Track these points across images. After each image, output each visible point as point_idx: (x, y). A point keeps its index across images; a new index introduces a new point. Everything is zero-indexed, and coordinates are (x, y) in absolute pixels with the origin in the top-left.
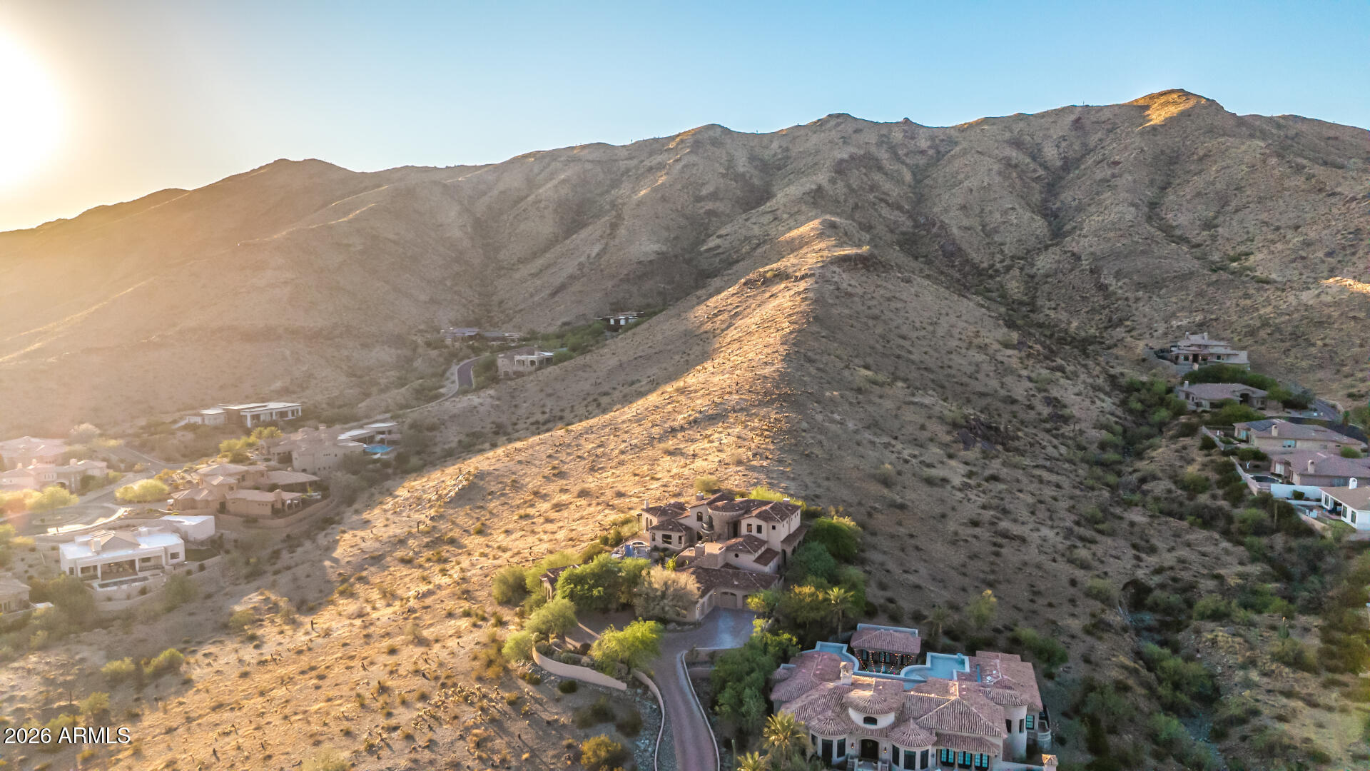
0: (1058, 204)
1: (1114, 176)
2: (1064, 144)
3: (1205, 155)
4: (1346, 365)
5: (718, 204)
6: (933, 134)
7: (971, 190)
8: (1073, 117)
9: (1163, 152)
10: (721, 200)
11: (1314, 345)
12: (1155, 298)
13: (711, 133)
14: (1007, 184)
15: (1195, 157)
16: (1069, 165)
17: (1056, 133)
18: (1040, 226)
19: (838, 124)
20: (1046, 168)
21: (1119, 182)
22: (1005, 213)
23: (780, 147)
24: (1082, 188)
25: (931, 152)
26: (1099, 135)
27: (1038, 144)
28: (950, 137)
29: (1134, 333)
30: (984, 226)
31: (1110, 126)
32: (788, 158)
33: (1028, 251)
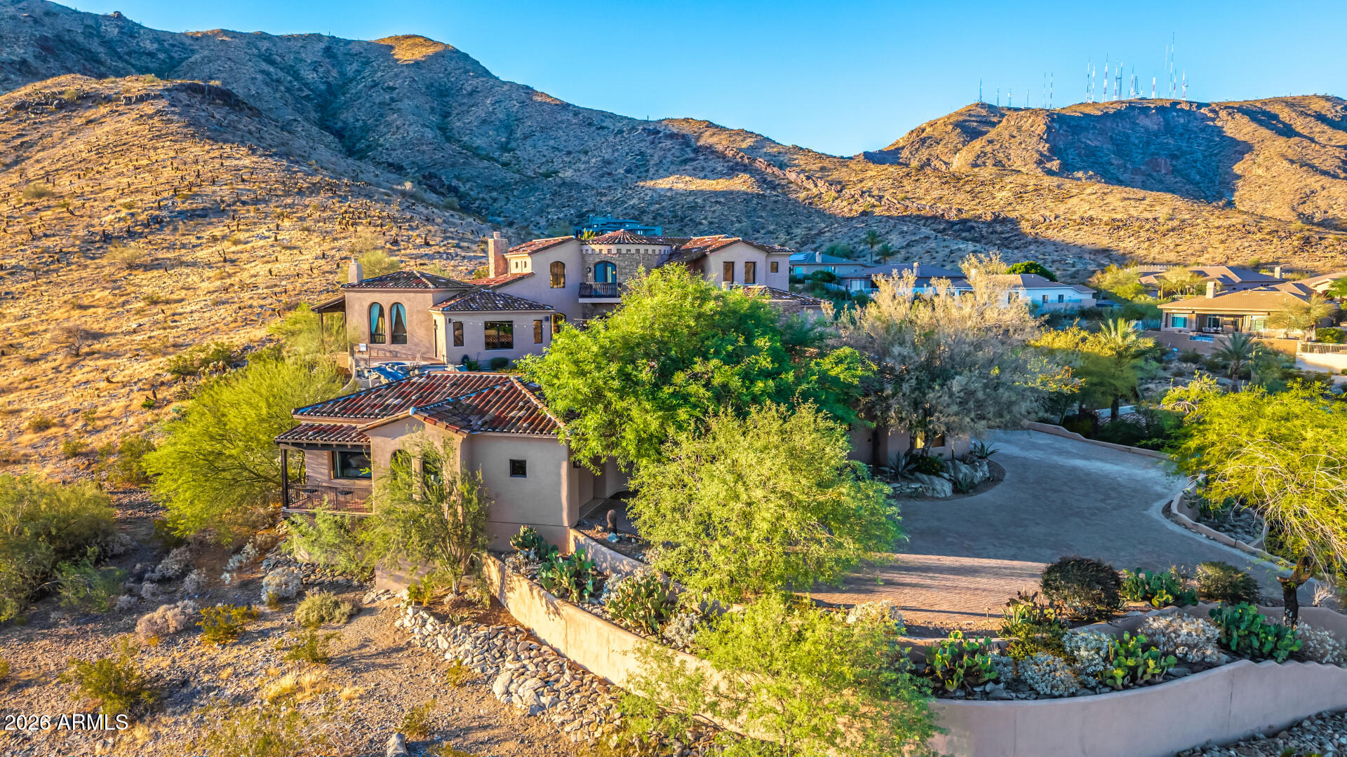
1: (393, 100)
3: (473, 91)
8: (322, 45)
9: (432, 85)
15: (464, 92)
16: (334, 90)
17: (309, 58)
24: (362, 110)
26: (355, 66)
28: (183, 44)
31: (363, 60)
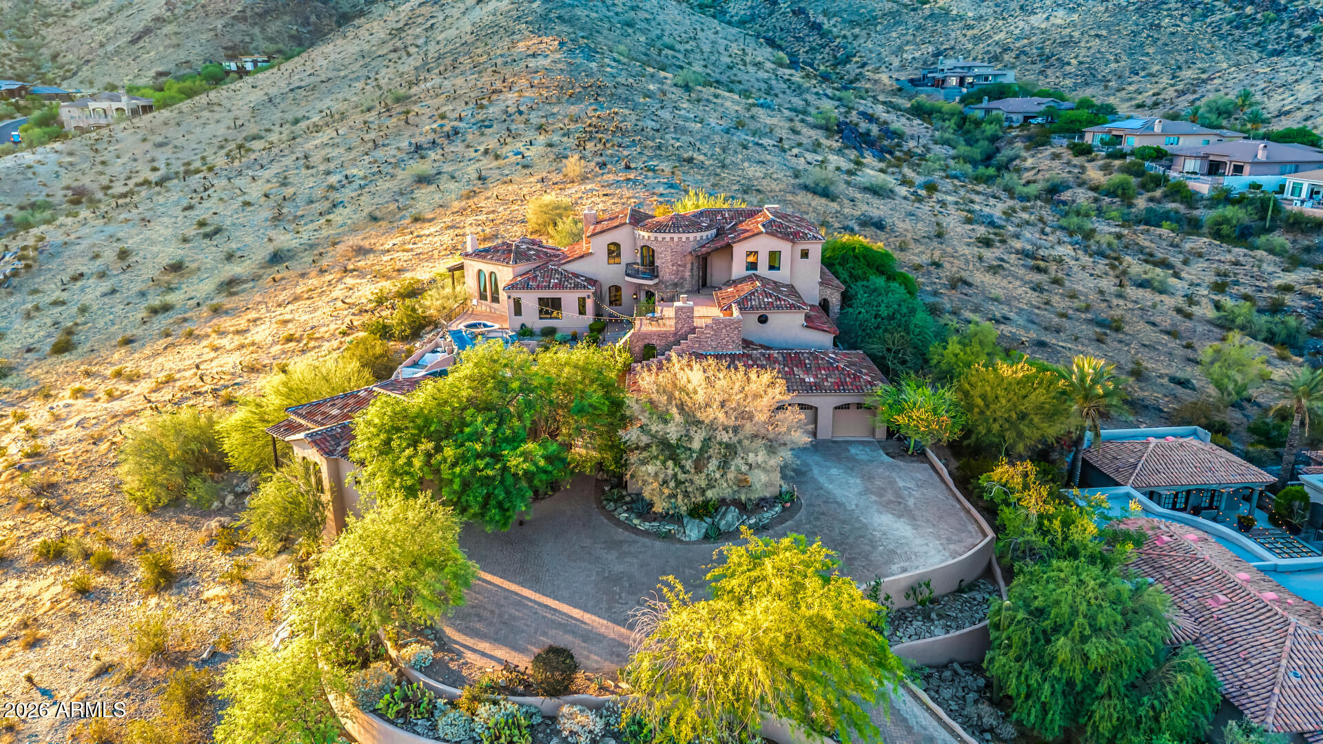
11: (1069, 64)
12: (873, 35)
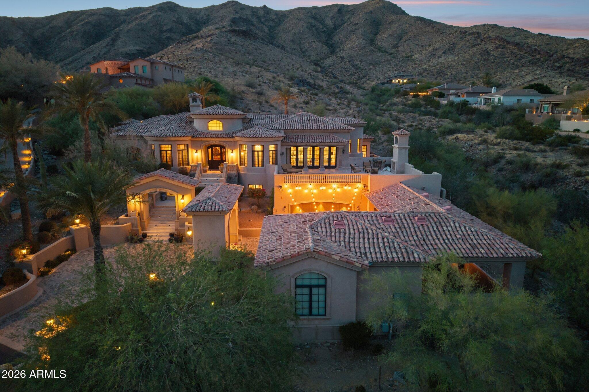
0: (333, 41)
1: (356, 29)
2: (334, 19)
3: (391, 22)
4: (461, 80)
5: (172, 34)
6: (277, 13)
7: (295, 34)
8: (337, 8)
9: (374, 21)
10: (175, 33)
12: (377, 68)
13: (169, 5)
14: (310, 32)
15: (388, 22)
16: (336, 27)
17: (330, 15)
18: (326, 49)
19: (233, 5)
20: (327, 28)
21: (358, 31)
22: (310, 43)
23: (205, 14)
24: (343, 35)
25: (276, 20)
26: (348, 16)
27: (323, 19)
28: (285, 15)
29: (371, 80)
30: (301, 49)
31: (353, 13)
32: (209, 19)
33: (321, 59)
